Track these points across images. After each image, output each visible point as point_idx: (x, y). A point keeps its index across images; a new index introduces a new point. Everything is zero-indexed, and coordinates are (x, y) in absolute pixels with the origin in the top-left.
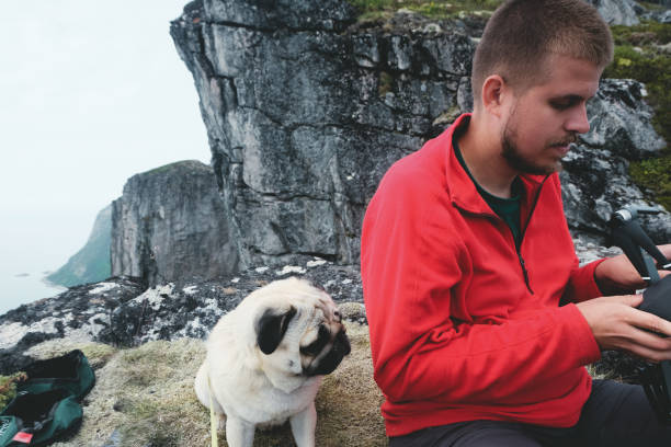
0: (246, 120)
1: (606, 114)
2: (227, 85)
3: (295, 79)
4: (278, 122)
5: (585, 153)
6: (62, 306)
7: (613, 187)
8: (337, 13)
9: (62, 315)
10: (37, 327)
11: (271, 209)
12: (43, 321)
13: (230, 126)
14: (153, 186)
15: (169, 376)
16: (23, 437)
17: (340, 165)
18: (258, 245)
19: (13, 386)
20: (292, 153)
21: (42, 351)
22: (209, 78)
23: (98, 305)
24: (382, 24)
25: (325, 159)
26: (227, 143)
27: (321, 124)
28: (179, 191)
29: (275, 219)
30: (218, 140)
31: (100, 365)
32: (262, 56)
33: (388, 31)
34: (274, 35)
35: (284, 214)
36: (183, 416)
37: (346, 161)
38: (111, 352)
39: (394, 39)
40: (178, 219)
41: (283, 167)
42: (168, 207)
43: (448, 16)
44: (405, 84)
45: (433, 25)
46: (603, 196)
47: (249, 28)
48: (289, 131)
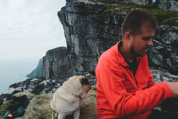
0: (75, 37)
1: (170, 36)
2: (71, 28)
3: (88, 27)
4: (84, 38)
5: (164, 47)
6: (24, 84)
7: (172, 56)
8: (99, 9)
9: (23, 86)
10: (17, 89)
11: (81, 60)
12: (19, 87)
13: (71, 39)
14: (53, 53)
15: (47, 102)
16: (10, 115)
17: (99, 49)
18: (78, 69)
19: (10, 103)
20: (87, 45)
21: (18, 95)
22: (67, 26)
23: (32, 84)
24: (111, 12)
25: (95, 47)
26: (71, 43)
27: (94, 38)
28: (60, 54)
29: (82, 62)
30: (68, 42)
31: (31, 99)
32: (80, 21)
33: (112, 14)
34: (83, 15)
35: (84, 61)
36: (48, 112)
37: (101, 48)
38: (34, 96)
39: (114, 16)
40: (59, 62)
41: (85, 49)
42: (57, 58)
43: (129, 10)
44: (116, 28)
45: (124, 12)
46: (169, 58)
47: (77, 13)
48: (86, 40)
